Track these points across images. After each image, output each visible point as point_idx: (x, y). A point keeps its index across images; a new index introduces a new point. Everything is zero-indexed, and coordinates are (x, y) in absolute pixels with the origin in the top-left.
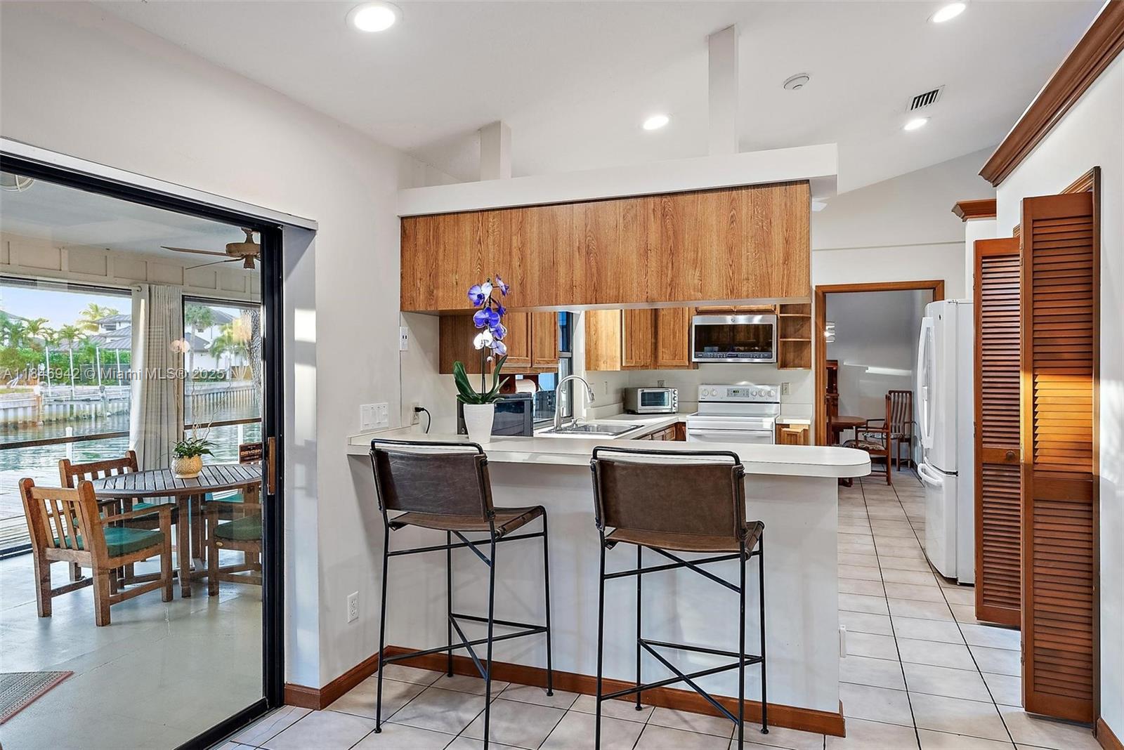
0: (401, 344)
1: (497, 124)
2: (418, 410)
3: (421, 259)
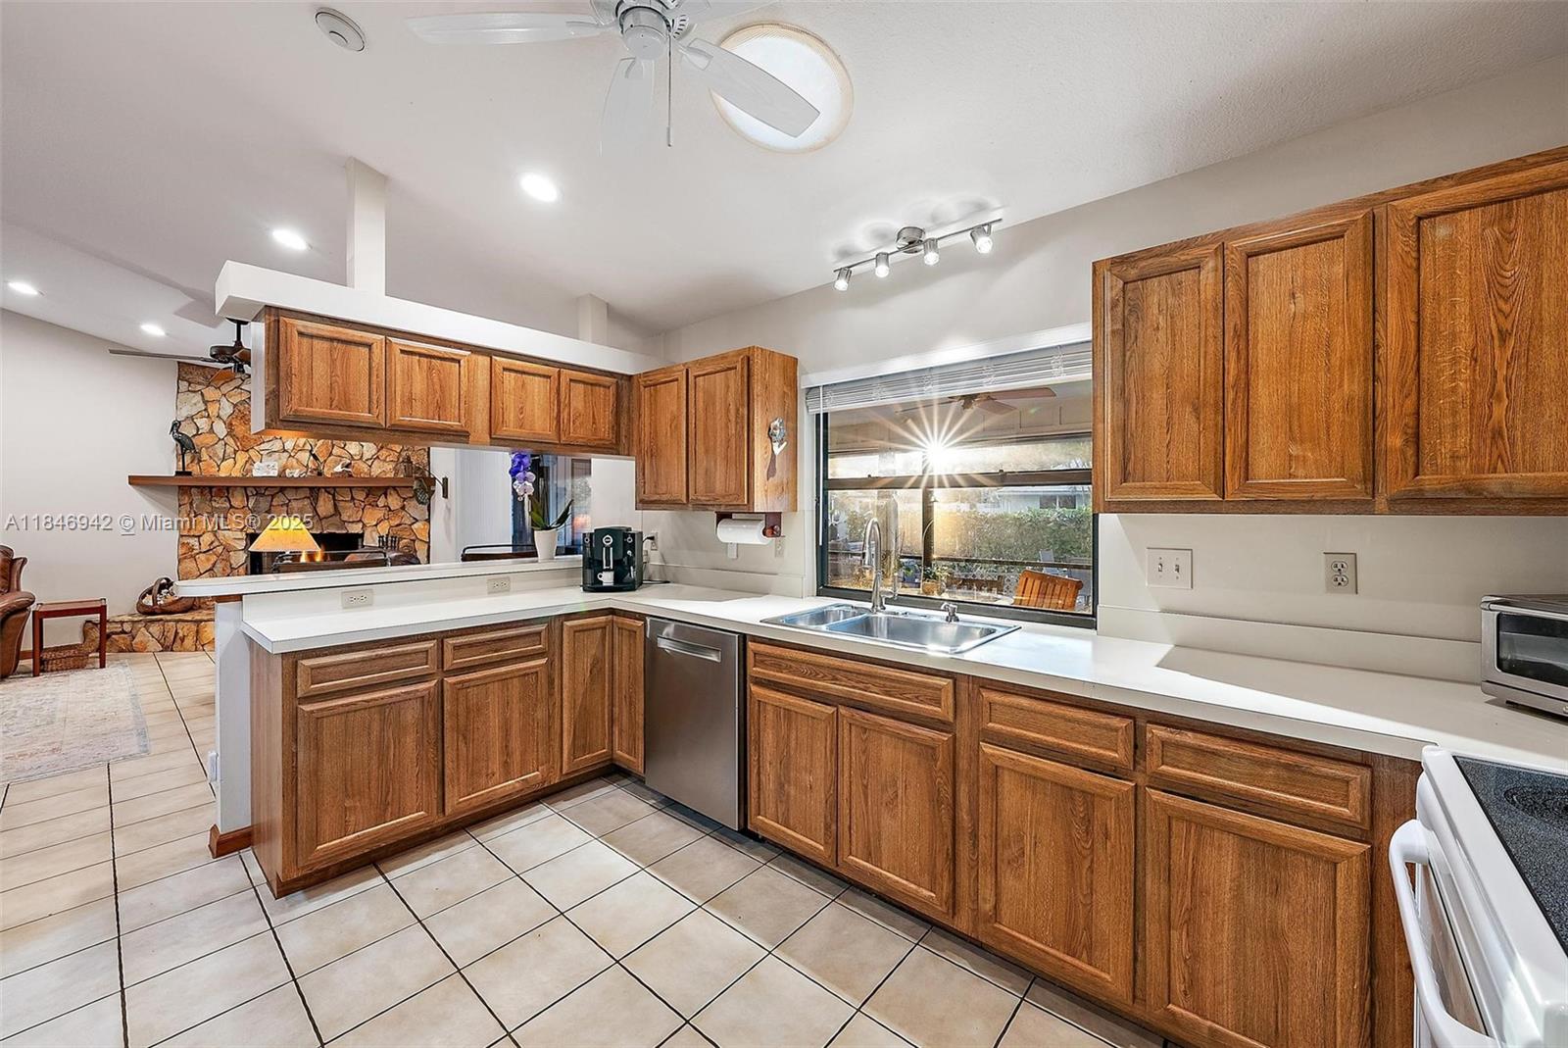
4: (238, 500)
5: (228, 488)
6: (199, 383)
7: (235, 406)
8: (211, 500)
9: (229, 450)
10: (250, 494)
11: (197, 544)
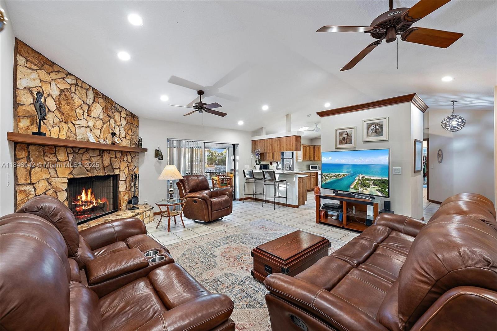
0: (252, 157)
1: (263, 128)
2: (254, 166)
3: (254, 146)
4: (62, 156)
5: (56, 146)
6: (34, 64)
7: (62, 91)
8: (44, 156)
9: (57, 121)
10: (69, 152)
11: (33, 189)
